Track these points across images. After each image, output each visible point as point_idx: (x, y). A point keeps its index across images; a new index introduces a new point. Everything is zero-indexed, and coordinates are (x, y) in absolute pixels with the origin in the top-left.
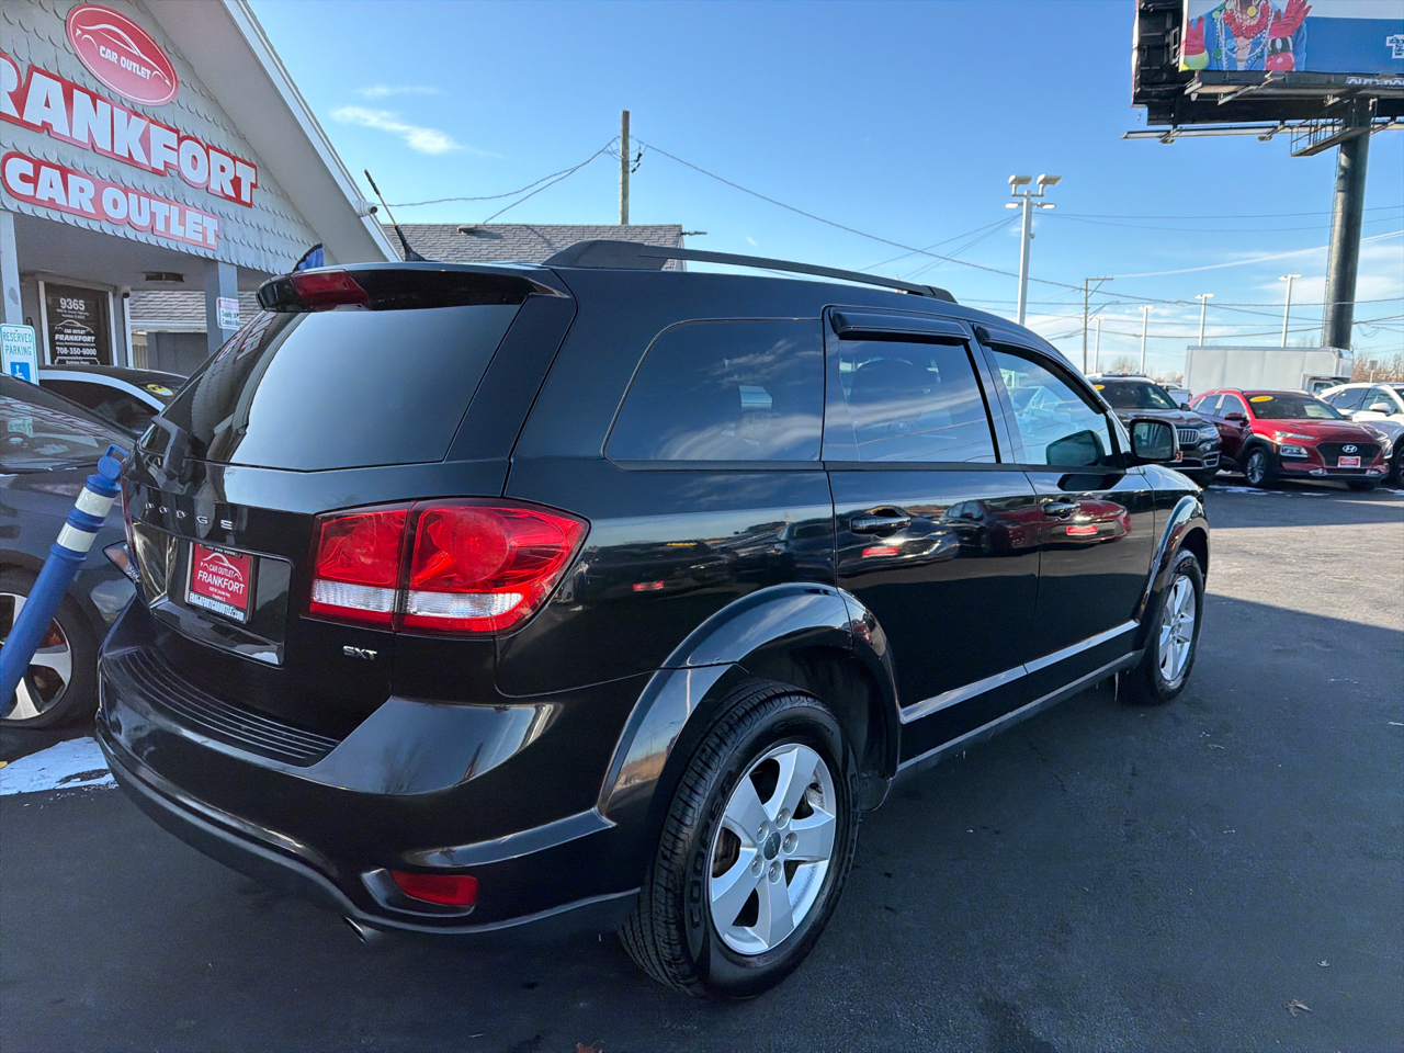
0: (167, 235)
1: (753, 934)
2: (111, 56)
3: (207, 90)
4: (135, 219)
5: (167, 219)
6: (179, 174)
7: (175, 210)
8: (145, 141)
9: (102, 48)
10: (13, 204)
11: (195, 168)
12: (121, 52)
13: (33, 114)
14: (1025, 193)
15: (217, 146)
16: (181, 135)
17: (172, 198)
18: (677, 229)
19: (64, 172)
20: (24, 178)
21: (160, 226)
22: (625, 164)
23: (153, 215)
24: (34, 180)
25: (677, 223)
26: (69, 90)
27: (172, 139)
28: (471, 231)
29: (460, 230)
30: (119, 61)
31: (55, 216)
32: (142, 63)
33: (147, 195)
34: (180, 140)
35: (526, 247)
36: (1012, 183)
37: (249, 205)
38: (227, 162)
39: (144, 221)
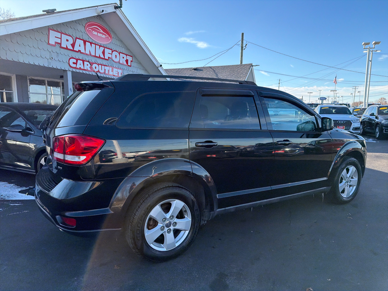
0: (108, 74)
1: (163, 246)
2: (95, 33)
3: (120, 39)
4: (100, 71)
5: (109, 71)
6: (112, 59)
7: (111, 68)
8: (103, 53)
9: (93, 32)
10: (71, 69)
11: (116, 58)
12: (98, 32)
13: (76, 48)
14: (368, 48)
15: (122, 52)
16: (113, 50)
17: (110, 65)
18: (251, 65)
19: (83, 61)
20: (74, 63)
21: (107, 72)
22: (242, 47)
23: (105, 70)
24: (76, 64)
25: (251, 63)
26: (85, 42)
27: (110, 51)
28: (195, 69)
29: (193, 69)
30: (97, 34)
31: (81, 71)
32: (103, 34)
33: (104, 66)
34: (112, 52)
35: (208, 73)
36: (363, 45)
37: (130, 66)
38: (125, 56)
39: (103, 71)
